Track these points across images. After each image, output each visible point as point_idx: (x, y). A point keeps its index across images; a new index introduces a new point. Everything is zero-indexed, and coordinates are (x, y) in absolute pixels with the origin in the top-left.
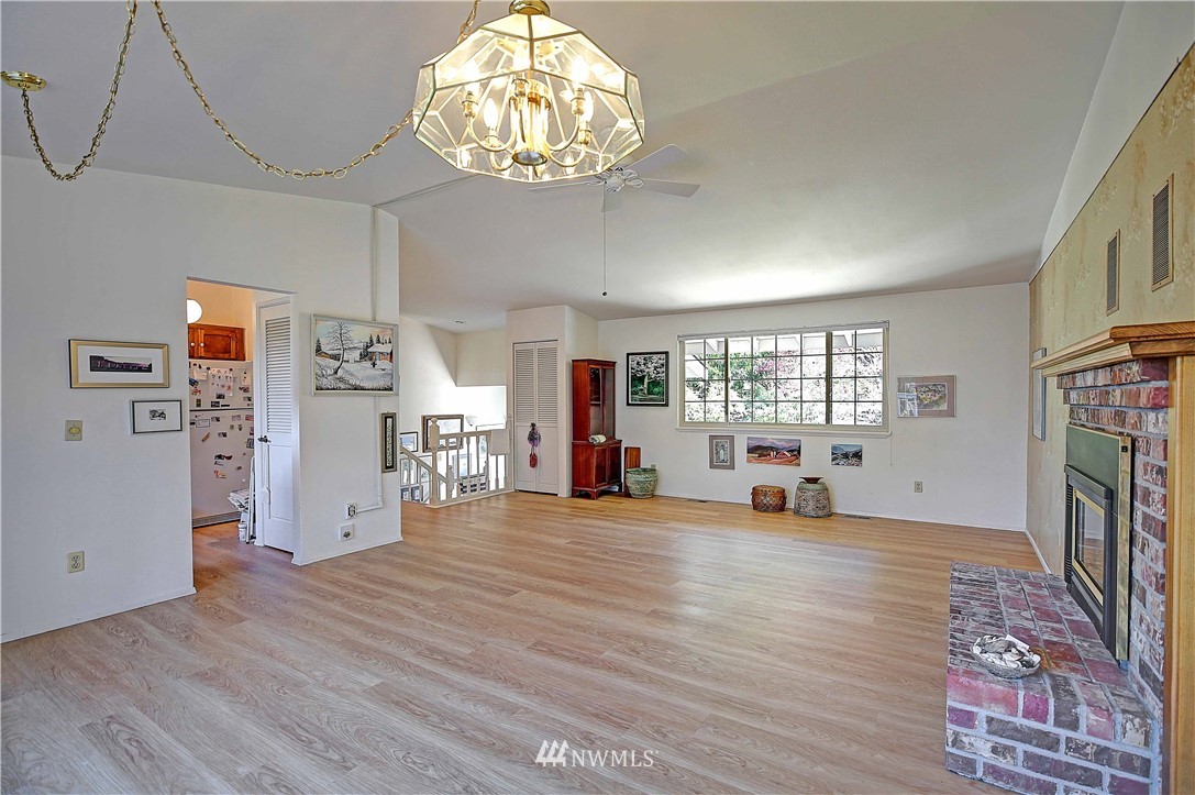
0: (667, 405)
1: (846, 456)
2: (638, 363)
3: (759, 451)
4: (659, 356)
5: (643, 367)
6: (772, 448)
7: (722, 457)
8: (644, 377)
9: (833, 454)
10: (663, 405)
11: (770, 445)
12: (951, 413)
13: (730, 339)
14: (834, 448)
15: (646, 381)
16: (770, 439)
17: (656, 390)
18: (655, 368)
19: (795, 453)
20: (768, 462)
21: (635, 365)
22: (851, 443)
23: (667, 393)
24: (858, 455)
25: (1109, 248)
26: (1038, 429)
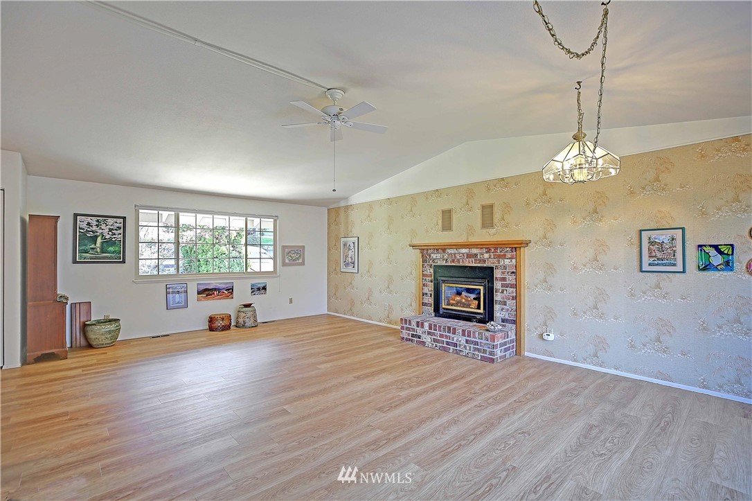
0: (124, 262)
1: (259, 289)
2: (89, 224)
3: (206, 292)
4: (115, 220)
5: (94, 228)
6: (215, 289)
7: (177, 300)
8: (97, 237)
9: (252, 289)
10: (120, 262)
11: (214, 287)
12: (303, 264)
13: (180, 214)
14: (252, 285)
15: (99, 240)
16: (214, 283)
17: (111, 249)
18: (111, 230)
19: (230, 291)
20: (213, 298)
21: (84, 225)
22: (260, 282)
23: (124, 252)
24: (264, 288)
25: (443, 212)
26: (350, 269)
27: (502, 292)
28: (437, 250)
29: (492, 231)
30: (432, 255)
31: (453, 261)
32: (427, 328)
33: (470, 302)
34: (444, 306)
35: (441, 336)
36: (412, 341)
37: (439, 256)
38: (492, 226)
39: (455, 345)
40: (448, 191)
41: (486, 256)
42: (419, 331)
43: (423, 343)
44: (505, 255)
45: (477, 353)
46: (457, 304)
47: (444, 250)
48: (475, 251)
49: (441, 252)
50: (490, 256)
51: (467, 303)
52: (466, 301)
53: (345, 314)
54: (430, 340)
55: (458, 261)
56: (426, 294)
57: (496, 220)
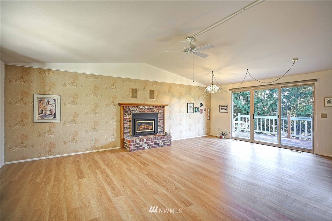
25: (133, 89)
26: (50, 119)
27: (160, 122)
28: (134, 107)
29: (154, 100)
30: (131, 109)
31: (140, 111)
32: (145, 141)
33: (149, 127)
34: (137, 131)
35: (152, 142)
36: (137, 149)
37: (134, 109)
38: (154, 98)
39: (158, 144)
40: (135, 81)
41: (155, 109)
42: (141, 144)
43: (143, 148)
44: (161, 109)
45: (166, 144)
46: (143, 129)
47: (137, 107)
48: (151, 107)
49: (136, 107)
50: (156, 109)
51: (147, 128)
52: (146, 127)
53: (40, 156)
54: (147, 146)
55: (143, 112)
56: (126, 128)
57: (155, 96)
